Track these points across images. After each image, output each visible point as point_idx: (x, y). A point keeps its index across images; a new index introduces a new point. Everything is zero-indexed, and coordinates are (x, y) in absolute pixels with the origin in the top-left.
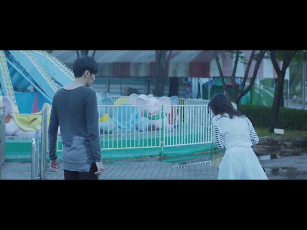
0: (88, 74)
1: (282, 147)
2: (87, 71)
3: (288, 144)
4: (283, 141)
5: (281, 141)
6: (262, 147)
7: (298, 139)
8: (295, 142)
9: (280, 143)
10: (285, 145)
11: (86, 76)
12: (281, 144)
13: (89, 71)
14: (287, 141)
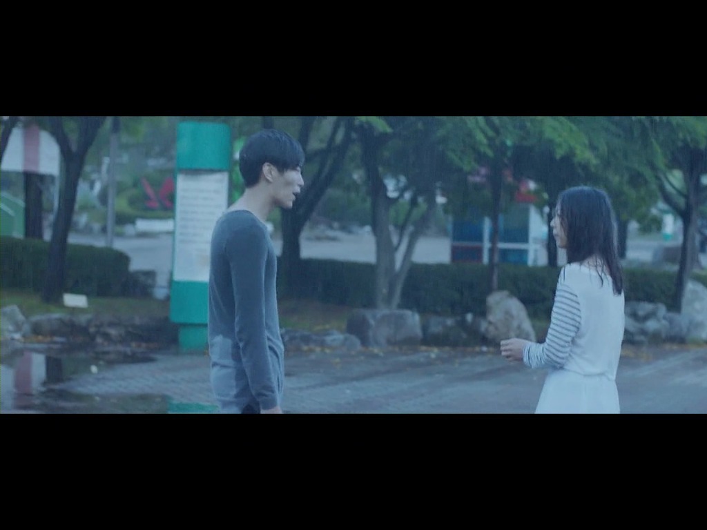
0: (273, 173)
1: (99, 340)
2: (266, 168)
3: (113, 332)
4: (101, 325)
5: (96, 326)
6: (48, 339)
7: (137, 321)
8: (130, 329)
9: (92, 330)
10: (106, 336)
11: (267, 181)
12: (97, 332)
13: (272, 167)
14: (111, 325)
